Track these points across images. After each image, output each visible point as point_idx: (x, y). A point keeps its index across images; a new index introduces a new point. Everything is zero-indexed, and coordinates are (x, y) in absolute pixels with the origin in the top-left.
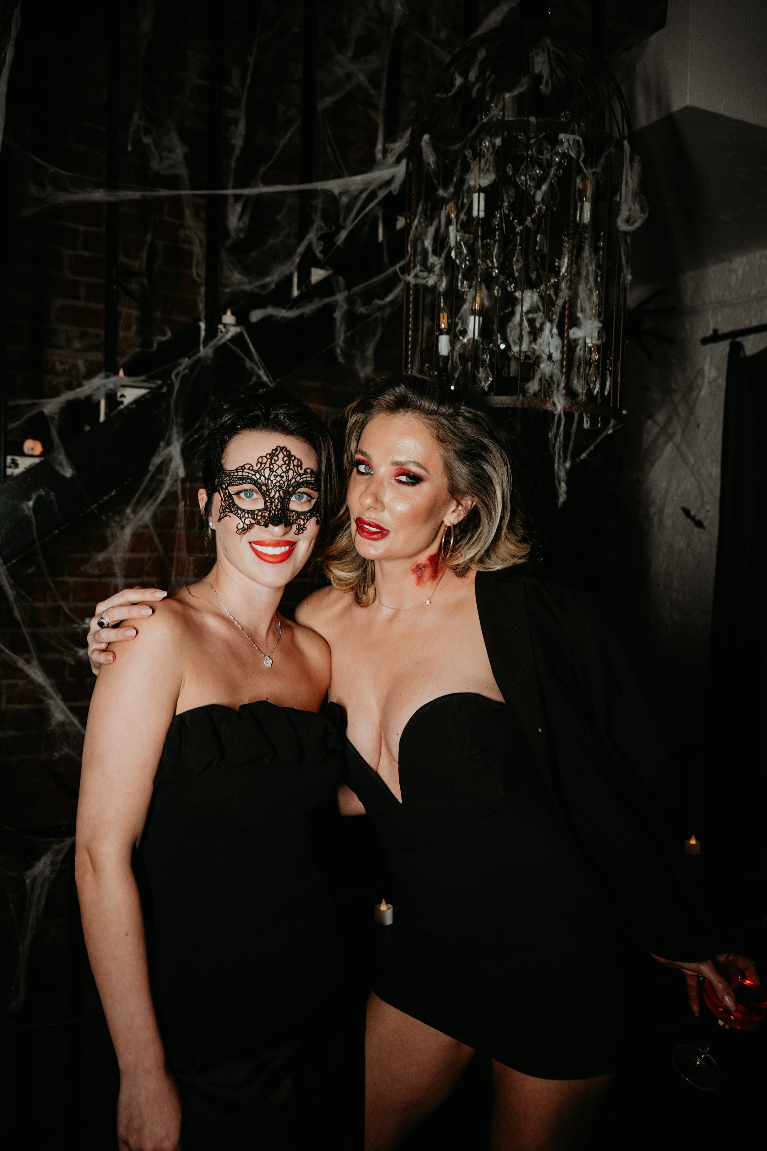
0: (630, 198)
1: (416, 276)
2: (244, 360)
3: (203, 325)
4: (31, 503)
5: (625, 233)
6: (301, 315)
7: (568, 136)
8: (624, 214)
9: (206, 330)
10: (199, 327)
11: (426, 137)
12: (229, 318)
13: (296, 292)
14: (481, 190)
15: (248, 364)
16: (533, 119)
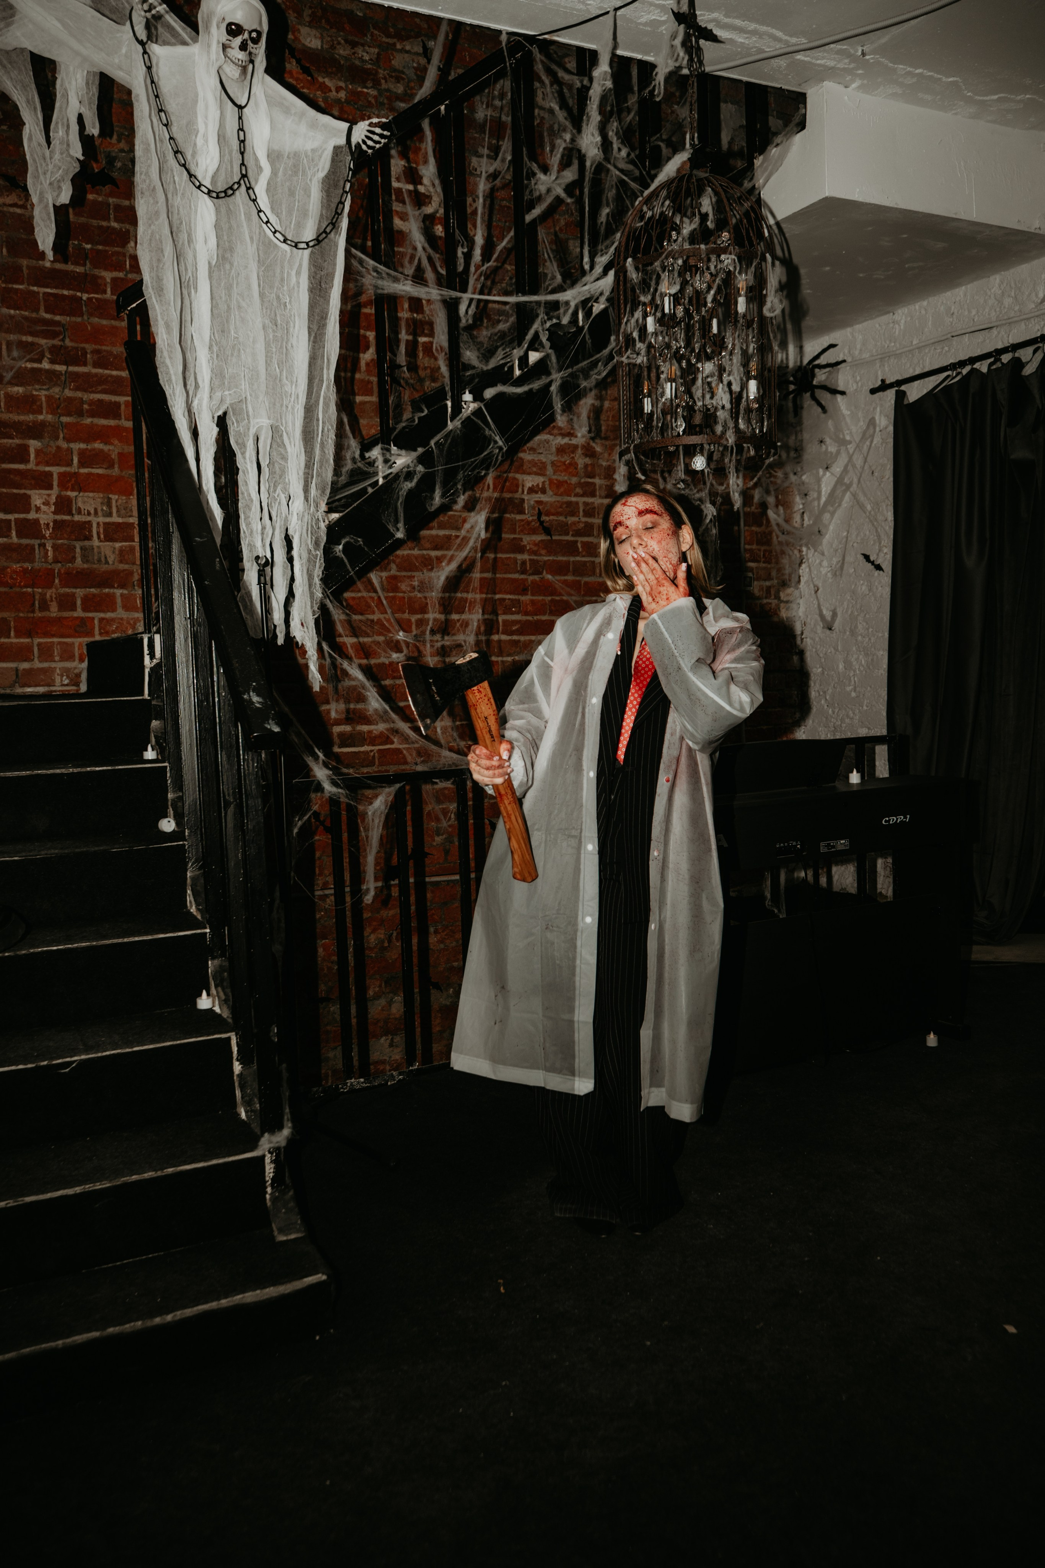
0: (773, 293)
1: (628, 357)
2: (484, 430)
3: (449, 404)
4: (341, 547)
5: (771, 318)
6: (531, 390)
7: (727, 256)
8: (768, 305)
9: (452, 407)
10: (446, 405)
11: (630, 260)
12: (467, 397)
13: (517, 372)
14: (670, 295)
15: (487, 432)
16: (703, 246)
